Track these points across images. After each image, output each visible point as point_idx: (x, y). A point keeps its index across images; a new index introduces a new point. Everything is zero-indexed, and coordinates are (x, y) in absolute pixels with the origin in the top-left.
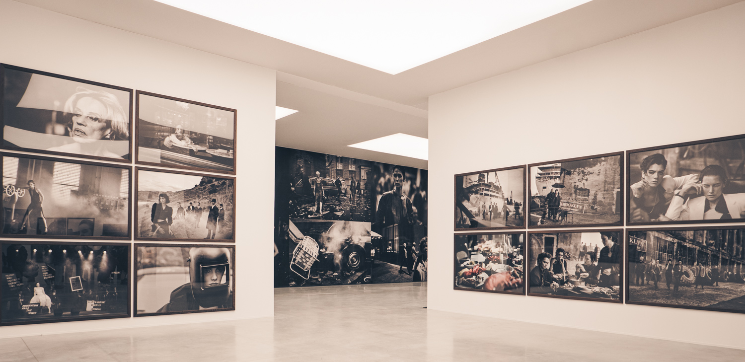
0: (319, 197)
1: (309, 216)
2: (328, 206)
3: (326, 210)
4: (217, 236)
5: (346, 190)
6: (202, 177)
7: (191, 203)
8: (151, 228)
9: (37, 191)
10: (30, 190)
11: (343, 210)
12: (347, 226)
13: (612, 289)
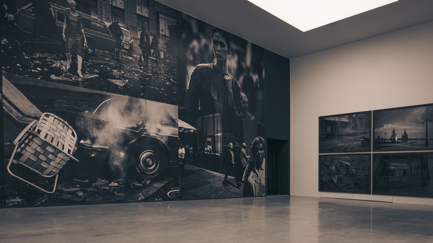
0: (75, 46)
1: (53, 77)
5: (131, 46)
11: (127, 78)
12: (136, 106)
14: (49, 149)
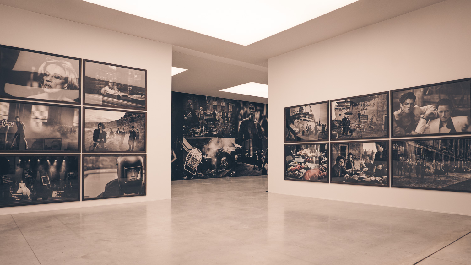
0: (202, 123)
1: (196, 135)
2: (208, 129)
3: (207, 131)
4: (135, 149)
5: (219, 118)
6: (125, 113)
7: (118, 129)
8: (93, 145)
9: (21, 123)
10: (17, 123)
11: (217, 131)
12: (220, 141)
13: (382, 178)
14: (195, 160)
